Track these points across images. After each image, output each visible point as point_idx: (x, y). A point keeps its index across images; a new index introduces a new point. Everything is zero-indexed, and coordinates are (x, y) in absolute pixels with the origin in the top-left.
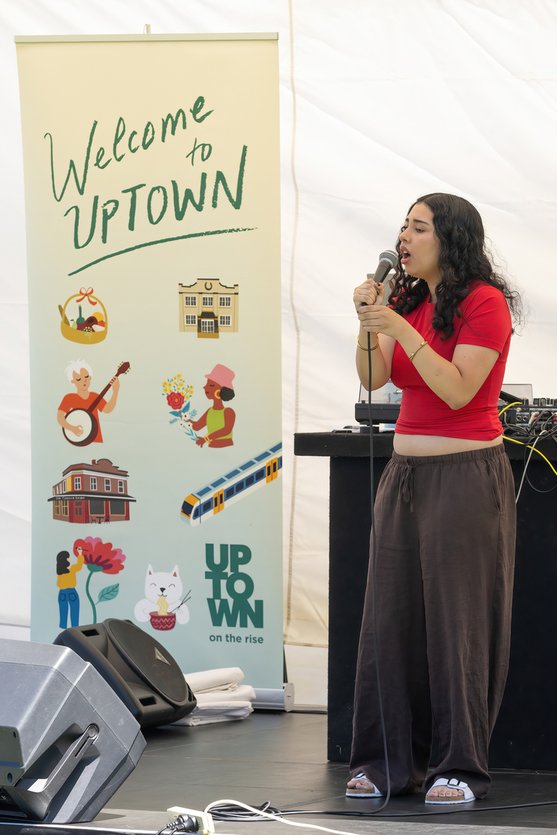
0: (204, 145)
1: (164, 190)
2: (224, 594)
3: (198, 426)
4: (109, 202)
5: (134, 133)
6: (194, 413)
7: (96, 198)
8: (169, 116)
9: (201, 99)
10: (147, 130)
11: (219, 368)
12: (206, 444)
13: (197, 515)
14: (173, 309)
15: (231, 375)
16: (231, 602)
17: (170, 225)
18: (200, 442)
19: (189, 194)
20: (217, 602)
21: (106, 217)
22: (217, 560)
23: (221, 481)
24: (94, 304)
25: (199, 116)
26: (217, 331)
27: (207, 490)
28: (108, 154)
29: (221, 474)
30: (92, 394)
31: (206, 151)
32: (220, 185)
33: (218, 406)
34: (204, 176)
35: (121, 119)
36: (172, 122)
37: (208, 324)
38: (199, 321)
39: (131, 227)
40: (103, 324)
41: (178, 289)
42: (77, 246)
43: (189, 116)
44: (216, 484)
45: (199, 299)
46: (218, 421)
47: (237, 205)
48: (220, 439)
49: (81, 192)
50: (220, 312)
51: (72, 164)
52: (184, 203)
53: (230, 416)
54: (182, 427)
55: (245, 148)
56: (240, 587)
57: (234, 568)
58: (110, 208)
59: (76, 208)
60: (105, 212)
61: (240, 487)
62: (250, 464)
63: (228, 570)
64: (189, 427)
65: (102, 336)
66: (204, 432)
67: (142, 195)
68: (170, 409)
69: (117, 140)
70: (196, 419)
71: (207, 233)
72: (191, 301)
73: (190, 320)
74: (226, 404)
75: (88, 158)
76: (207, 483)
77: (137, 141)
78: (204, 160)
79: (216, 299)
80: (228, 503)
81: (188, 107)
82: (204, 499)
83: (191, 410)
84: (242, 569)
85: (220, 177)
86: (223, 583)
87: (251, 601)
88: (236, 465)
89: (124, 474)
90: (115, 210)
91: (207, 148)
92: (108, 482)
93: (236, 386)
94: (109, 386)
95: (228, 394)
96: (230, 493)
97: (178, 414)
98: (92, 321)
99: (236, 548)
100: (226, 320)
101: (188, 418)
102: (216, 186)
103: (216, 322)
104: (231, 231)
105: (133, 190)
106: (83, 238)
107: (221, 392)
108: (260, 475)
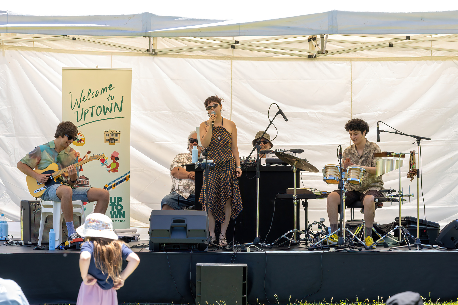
0: (112, 96)
1: (101, 107)
2: (115, 210)
3: (109, 167)
4: (86, 110)
5: (93, 93)
7: (83, 109)
8: (103, 88)
9: (111, 85)
10: (97, 92)
11: (115, 152)
12: (111, 171)
14: (103, 137)
15: (118, 154)
16: (116, 212)
17: (102, 116)
19: (107, 108)
20: (113, 212)
21: (85, 114)
22: (113, 201)
23: (115, 181)
24: (81, 136)
25: (110, 89)
26: (114, 143)
27: (111, 183)
28: (86, 98)
29: (115, 179)
31: (112, 97)
32: (116, 106)
33: (114, 162)
34: (112, 104)
35: (90, 89)
36: (103, 90)
37: (112, 141)
38: (110, 140)
39: (92, 116)
40: (84, 141)
41: (104, 132)
42: (77, 121)
43: (108, 89)
44: (113, 182)
45: (110, 135)
46: (114, 166)
47: (120, 111)
48: (115, 170)
49: (79, 107)
50: (115, 138)
51: (77, 100)
52: (106, 110)
53: (118, 164)
54: (104, 168)
55: (123, 97)
56: (119, 208)
57: (118, 203)
58: (86, 111)
59: (77, 111)
60: (85, 112)
61: (120, 182)
62: (122, 176)
63: (116, 203)
64: (106, 167)
65: (84, 144)
66: (110, 169)
67: (95, 109)
68: (101, 163)
69: (89, 94)
70: (108, 165)
71: (112, 118)
72: (108, 135)
73: (107, 140)
74: (117, 161)
75: (81, 99)
76: (111, 181)
77: (94, 95)
78: (112, 100)
79: (114, 135)
80: (116, 187)
81: (108, 86)
82: (110, 185)
83: (107, 163)
84: (120, 203)
85: (116, 104)
86: (115, 207)
87: (122, 211)
88: (119, 177)
89: (88, 179)
90: (88, 112)
91: (113, 97)
92: (84, 181)
93: (119, 157)
94: (85, 157)
95: (117, 159)
96: (117, 184)
97: (103, 164)
98: (81, 140)
99: (118, 198)
100: (117, 140)
101: (106, 165)
102: (115, 106)
103: (114, 141)
104: (119, 118)
105: (93, 107)
106: (79, 119)
107: (115, 158)
108: (125, 179)
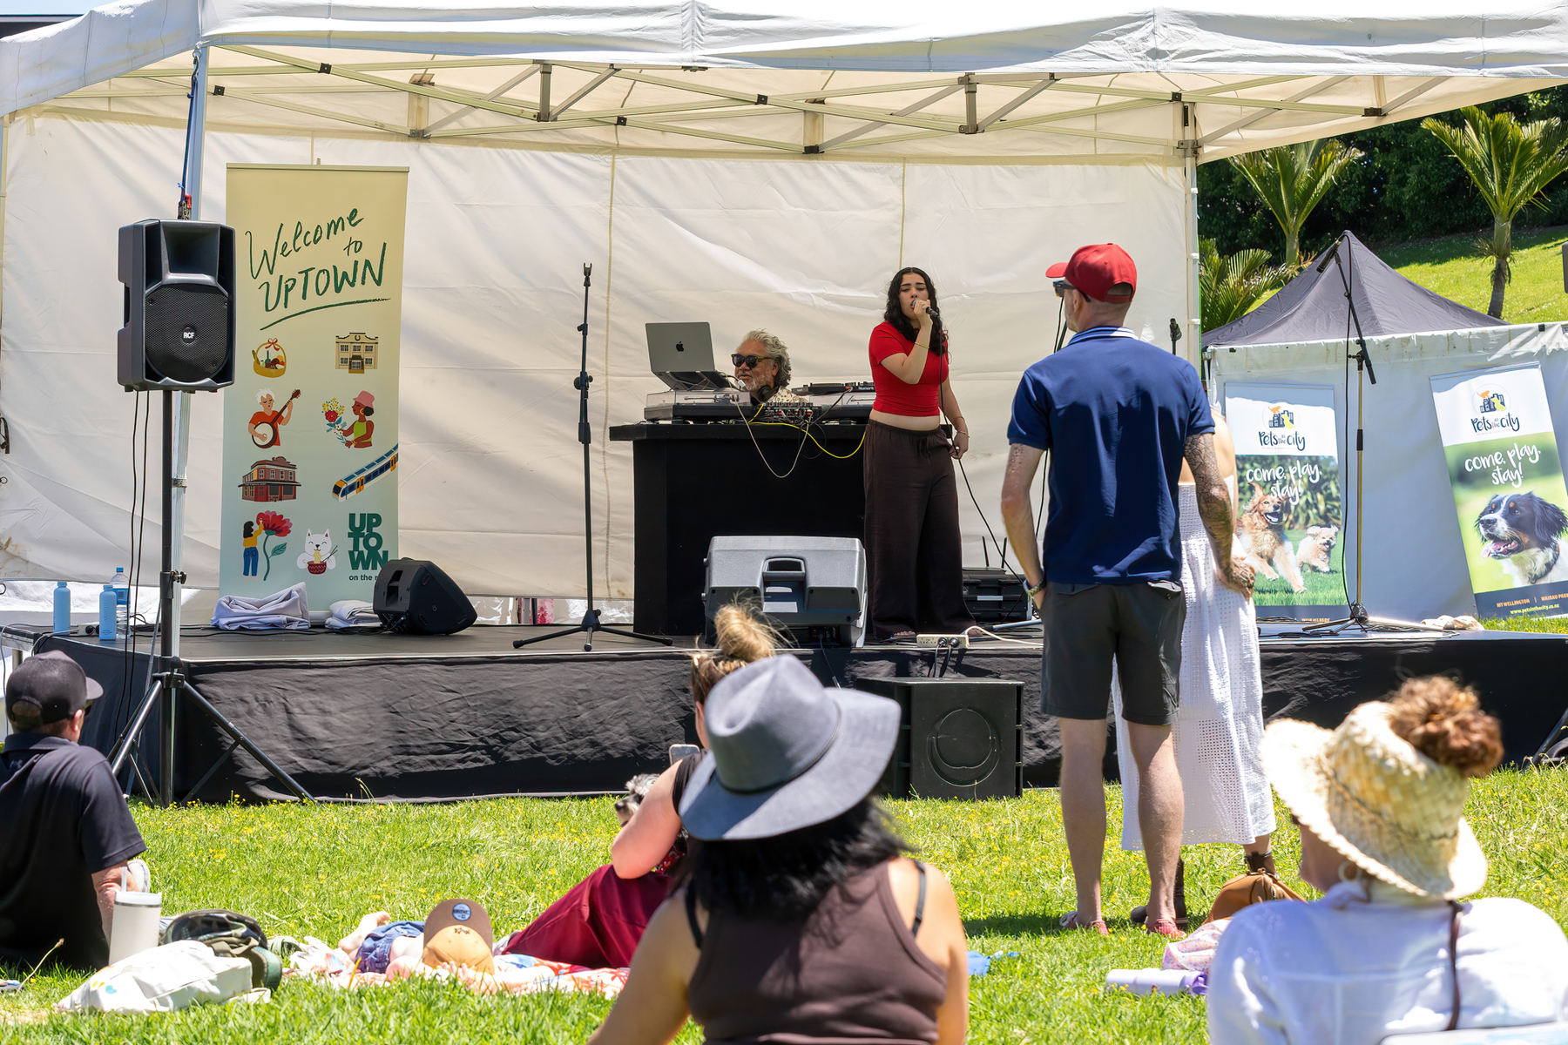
0: (356, 242)
1: (327, 271)
2: (361, 548)
3: (347, 433)
4: (289, 280)
5: (308, 232)
6: (345, 424)
7: (281, 277)
8: (333, 221)
9: (355, 211)
10: (317, 231)
11: (364, 394)
12: (353, 446)
13: (343, 494)
14: (332, 353)
15: (372, 398)
16: (366, 552)
17: (331, 296)
18: (348, 444)
19: (345, 275)
20: (356, 553)
21: (288, 290)
22: (357, 524)
23: (363, 470)
24: (277, 350)
25: (353, 222)
26: (363, 368)
27: (352, 477)
28: (290, 247)
29: (363, 466)
30: (274, 412)
31: (358, 246)
32: (368, 269)
33: (362, 420)
34: (356, 263)
35: (299, 223)
36: (334, 226)
37: (357, 363)
38: (350, 362)
39: (304, 297)
40: (283, 364)
41: (335, 339)
42: (267, 310)
43: (346, 222)
44: (359, 473)
45: (351, 347)
46: (361, 430)
47: (378, 282)
48: (363, 442)
49: (271, 272)
50: (365, 355)
51: (265, 253)
52: (341, 281)
53: (370, 426)
55: (385, 244)
56: (373, 542)
58: (291, 282)
59: (267, 283)
60: (287, 286)
61: (375, 474)
62: (382, 459)
63: (365, 531)
65: (283, 372)
66: (351, 438)
67: (312, 275)
68: (328, 422)
69: (296, 237)
70: (346, 428)
71: (357, 302)
72: (344, 348)
73: (343, 361)
74: (368, 418)
75: (276, 249)
76: (352, 472)
77: (310, 238)
78: (356, 252)
79: (363, 347)
80: (366, 486)
81: (346, 215)
82: (350, 483)
85: (367, 263)
86: (361, 540)
87: (380, 552)
88: (373, 460)
89: (294, 467)
90: (293, 285)
91: (359, 244)
92: (282, 473)
93: (375, 405)
94: (285, 407)
95: (369, 411)
96: (369, 478)
97: (333, 426)
98: (276, 361)
99: (371, 516)
100: (369, 361)
101: (340, 427)
102: (365, 270)
103: (363, 362)
104: (374, 300)
105: (306, 272)
106: (271, 305)
107: (364, 409)
108: (387, 466)
